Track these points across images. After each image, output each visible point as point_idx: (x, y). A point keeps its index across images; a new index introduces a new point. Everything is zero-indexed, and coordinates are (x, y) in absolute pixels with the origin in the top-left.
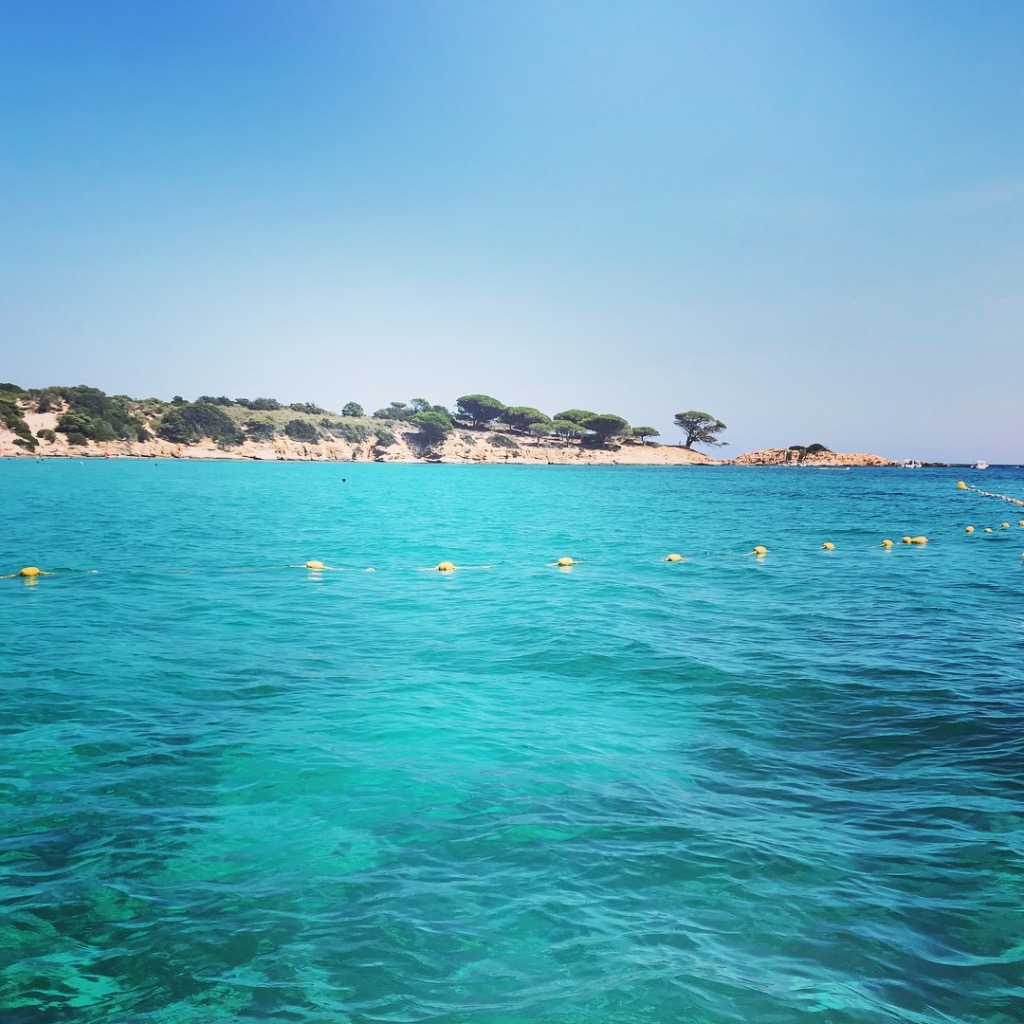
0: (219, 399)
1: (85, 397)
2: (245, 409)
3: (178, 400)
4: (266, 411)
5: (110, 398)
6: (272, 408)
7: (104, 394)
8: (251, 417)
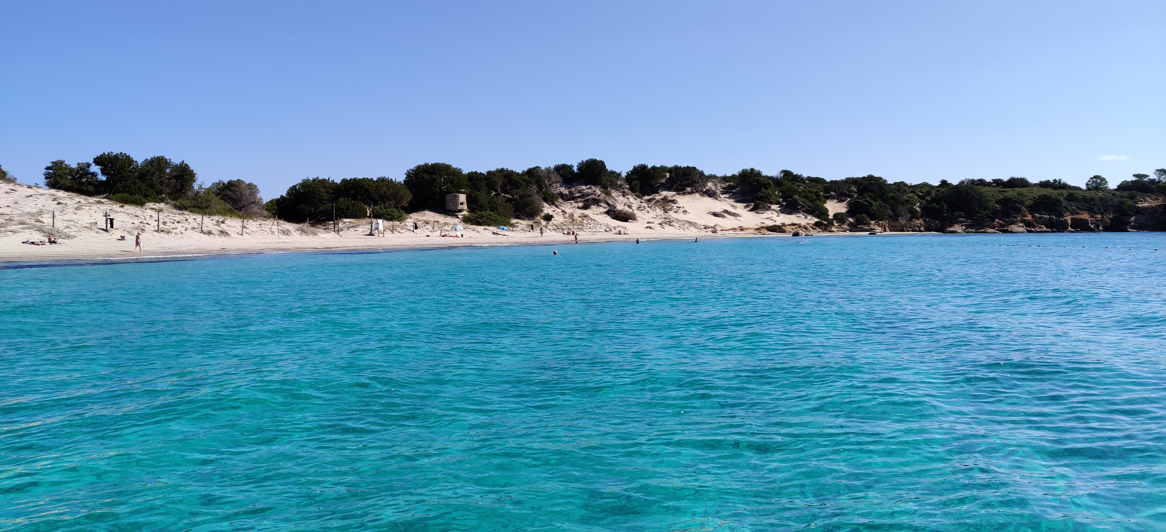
0: (979, 180)
1: (870, 184)
2: (1000, 189)
3: (944, 183)
4: (1018, 189)
5: (890, 184)
6: (1023, 186)
7: (886, 181)
8: (1005, 194)
